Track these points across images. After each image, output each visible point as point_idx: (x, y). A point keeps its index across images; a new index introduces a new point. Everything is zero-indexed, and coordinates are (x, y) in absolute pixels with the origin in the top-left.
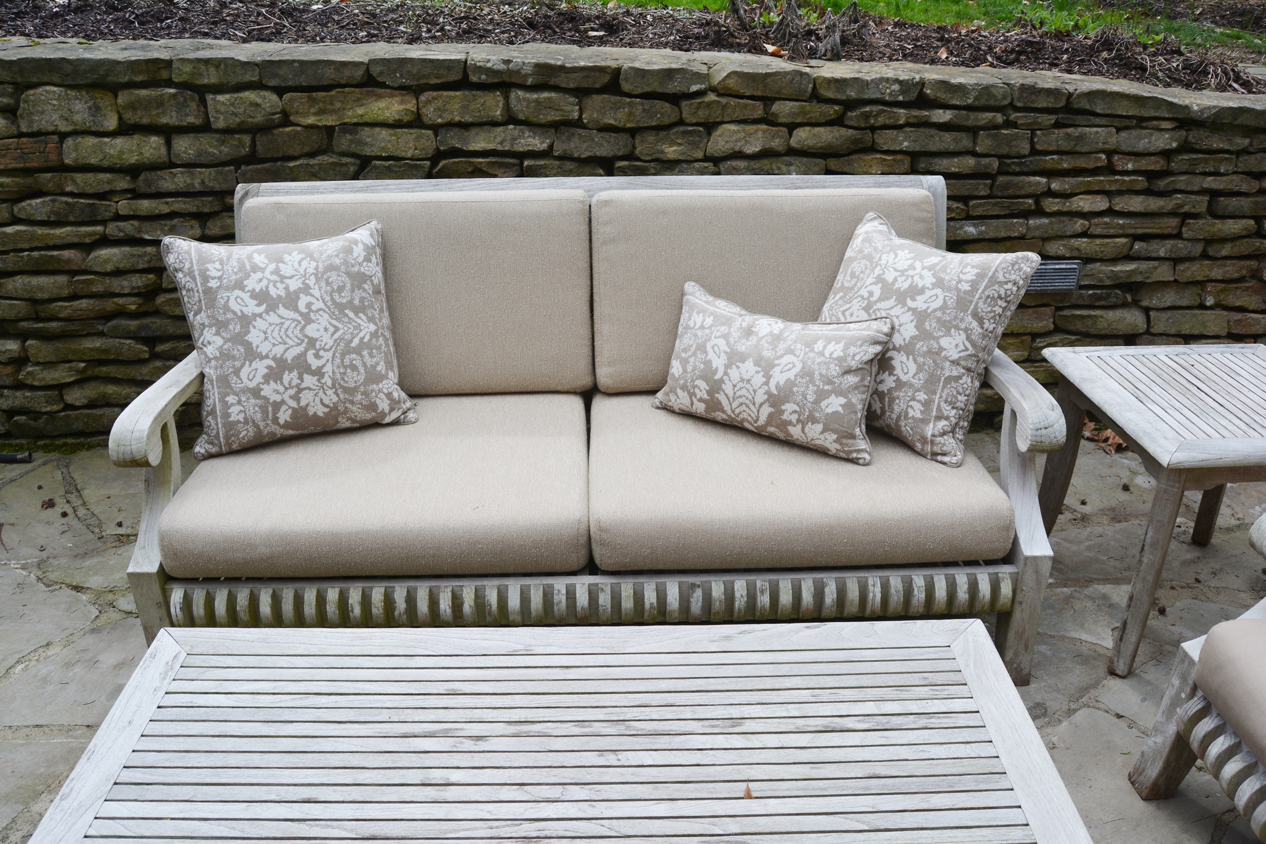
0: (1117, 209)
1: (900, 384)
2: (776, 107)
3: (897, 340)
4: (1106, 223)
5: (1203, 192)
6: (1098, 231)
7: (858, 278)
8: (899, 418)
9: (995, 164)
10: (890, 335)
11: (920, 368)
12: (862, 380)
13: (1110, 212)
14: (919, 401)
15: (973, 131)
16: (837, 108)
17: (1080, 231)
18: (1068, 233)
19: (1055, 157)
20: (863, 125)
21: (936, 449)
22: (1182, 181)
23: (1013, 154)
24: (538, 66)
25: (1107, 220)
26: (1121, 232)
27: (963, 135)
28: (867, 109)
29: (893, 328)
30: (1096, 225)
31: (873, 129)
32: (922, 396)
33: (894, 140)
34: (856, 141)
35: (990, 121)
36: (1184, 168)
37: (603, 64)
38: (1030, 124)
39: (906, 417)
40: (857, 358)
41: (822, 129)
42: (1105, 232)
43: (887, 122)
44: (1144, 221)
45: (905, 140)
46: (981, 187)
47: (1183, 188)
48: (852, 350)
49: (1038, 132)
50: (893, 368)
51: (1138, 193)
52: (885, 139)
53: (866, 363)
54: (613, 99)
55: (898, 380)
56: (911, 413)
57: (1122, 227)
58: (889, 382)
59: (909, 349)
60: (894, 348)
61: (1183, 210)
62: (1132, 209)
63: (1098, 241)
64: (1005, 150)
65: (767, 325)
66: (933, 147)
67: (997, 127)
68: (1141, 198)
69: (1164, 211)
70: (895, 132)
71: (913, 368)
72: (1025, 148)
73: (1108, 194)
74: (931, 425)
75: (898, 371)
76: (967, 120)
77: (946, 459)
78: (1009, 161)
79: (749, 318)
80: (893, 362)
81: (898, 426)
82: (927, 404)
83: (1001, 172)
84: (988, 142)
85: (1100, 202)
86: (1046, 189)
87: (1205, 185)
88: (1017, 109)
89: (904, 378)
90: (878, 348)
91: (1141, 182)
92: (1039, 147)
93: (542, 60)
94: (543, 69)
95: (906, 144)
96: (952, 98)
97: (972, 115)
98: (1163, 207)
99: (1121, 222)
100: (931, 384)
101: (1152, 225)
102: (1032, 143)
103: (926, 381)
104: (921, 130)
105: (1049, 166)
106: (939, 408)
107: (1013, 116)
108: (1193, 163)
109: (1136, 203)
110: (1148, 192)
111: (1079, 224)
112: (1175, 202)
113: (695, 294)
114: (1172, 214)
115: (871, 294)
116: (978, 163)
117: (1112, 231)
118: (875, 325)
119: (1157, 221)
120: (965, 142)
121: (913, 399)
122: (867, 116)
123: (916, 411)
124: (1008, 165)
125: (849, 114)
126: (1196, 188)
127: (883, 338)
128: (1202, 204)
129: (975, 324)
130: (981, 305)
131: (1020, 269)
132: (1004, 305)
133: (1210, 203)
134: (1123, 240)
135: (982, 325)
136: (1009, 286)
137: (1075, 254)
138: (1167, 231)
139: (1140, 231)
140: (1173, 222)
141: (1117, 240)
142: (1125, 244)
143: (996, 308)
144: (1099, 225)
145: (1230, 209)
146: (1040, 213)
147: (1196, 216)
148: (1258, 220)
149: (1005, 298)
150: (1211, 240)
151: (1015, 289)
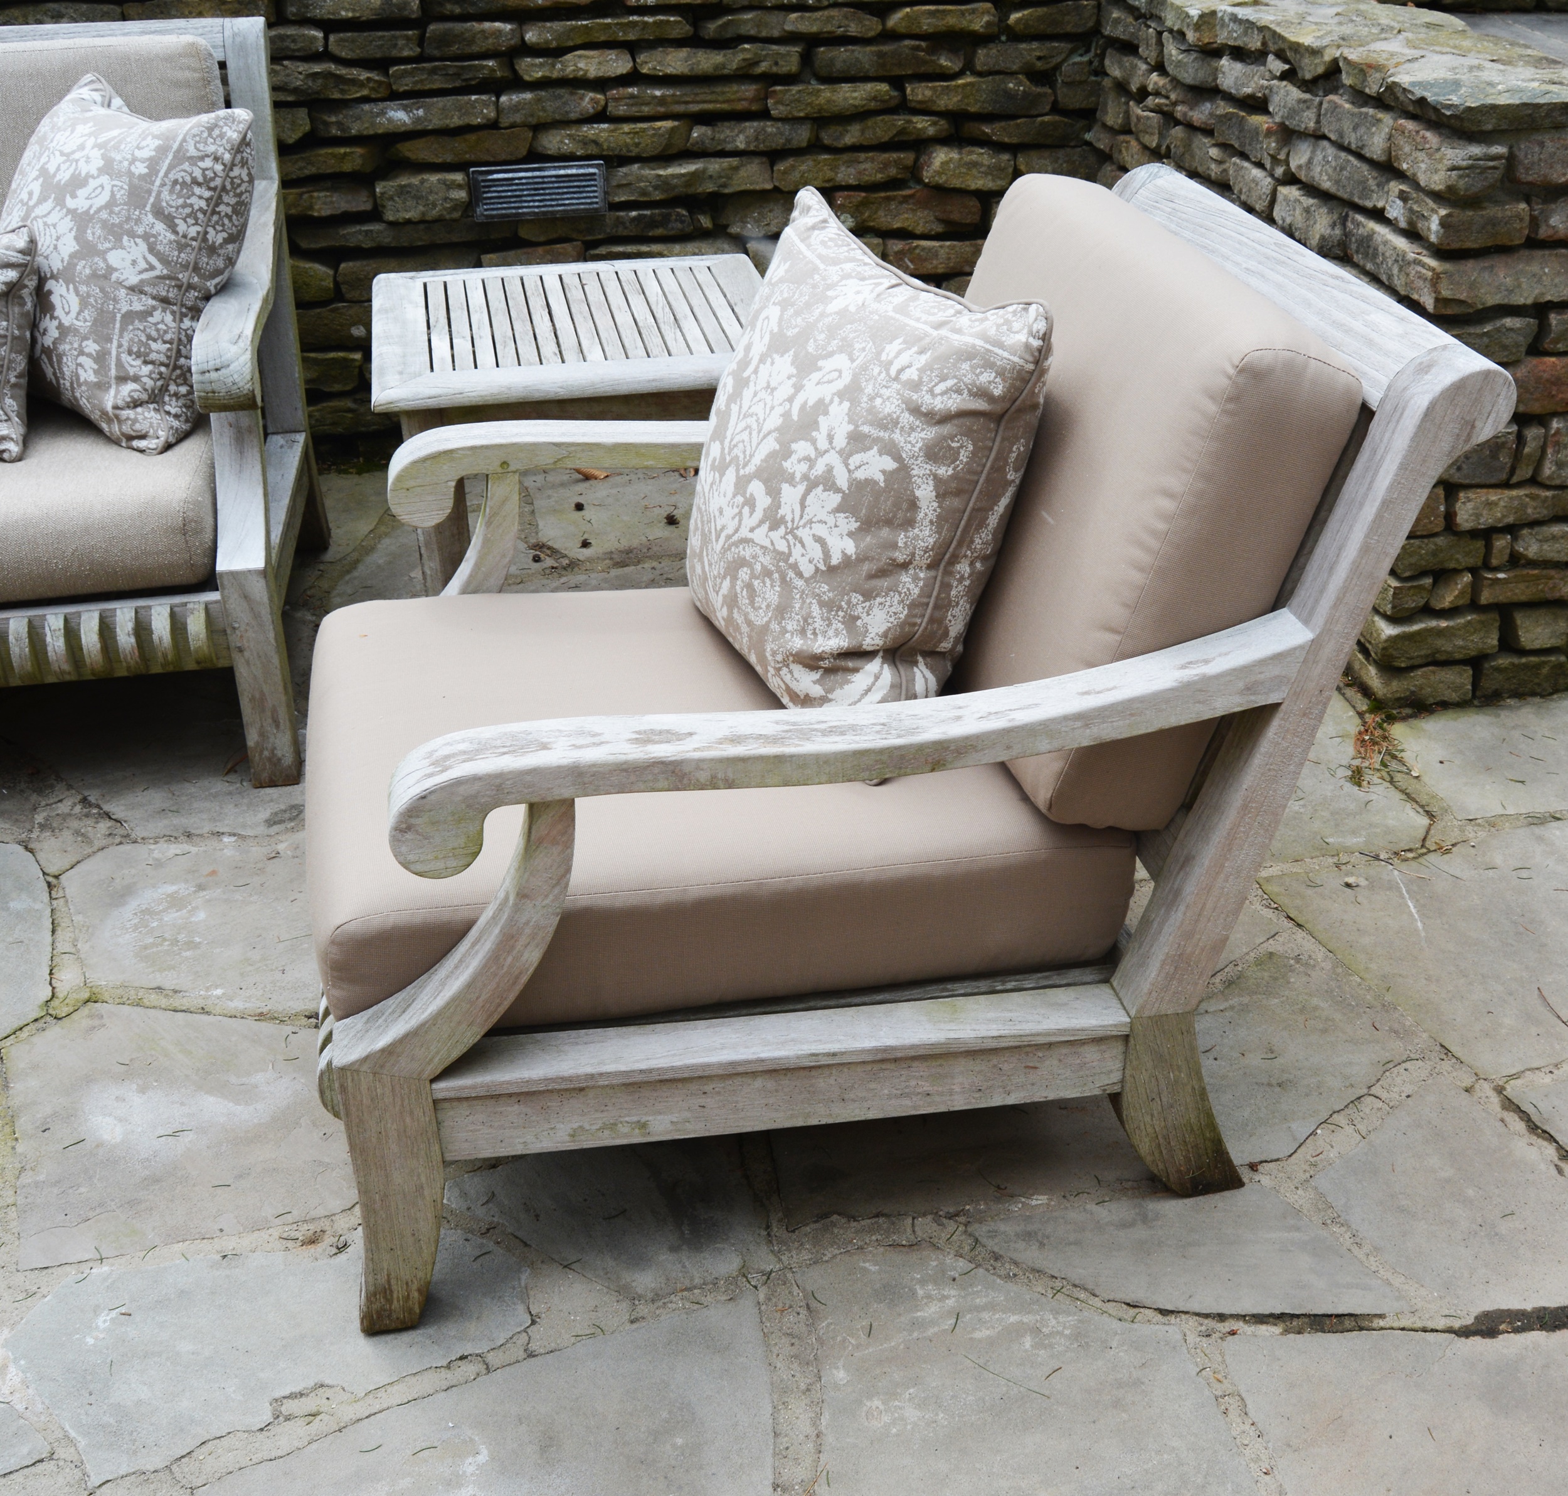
0: (645, 71)
3: (55, 261)
4: (632, 96)
6: (622, 110)
11: (84, 303)
13: (633, 78)
14: (89, 355)
17: (591, 111)
18: (573, 116)
22: (747, 22)
25: (632, 90)
26: (662, 110)
30: (616, 100)
42: (634, 111)
44: (697, 90)
47: (752, 32)
51: (676, 43)
57: (662, 101)
61: (757, 71)
62: (671, 71)
63: (626, 128)
68: (683, 52)
69: (726, 72)
73: (628, 47)
75: (59, 312)
85: (616, 61)
98: (724, 66)
99: (658, 93)
101: (709, 97)
106: (119, 364)
109: (675, 62)
110: (694, 41)
111: (587, 99)
112: (741, 56)
114: (743, 76)
117: (646, 110)
119: (717, 89)
126: (774, 33)
128: (789, 58)
129: (160, 227)
130: (165, 195)
131: (222, 136)
132: (207, 194)
133: (806, 59)
134: (668, 124)
135: (173, 228)
136: (208, 163)
137: (592, 150)
138: (741, 106)
139: (695, 108)
140: (748, 90)
141: (659, 124)
142: (673, 129)
143: (193, 200)
144: (621, 100)
145: (839, 65)
146: (517, 83)
147: (788, 79)
148: (897, 83)
149: (206, 183)
150: (822, 120)
151: (219, 168)
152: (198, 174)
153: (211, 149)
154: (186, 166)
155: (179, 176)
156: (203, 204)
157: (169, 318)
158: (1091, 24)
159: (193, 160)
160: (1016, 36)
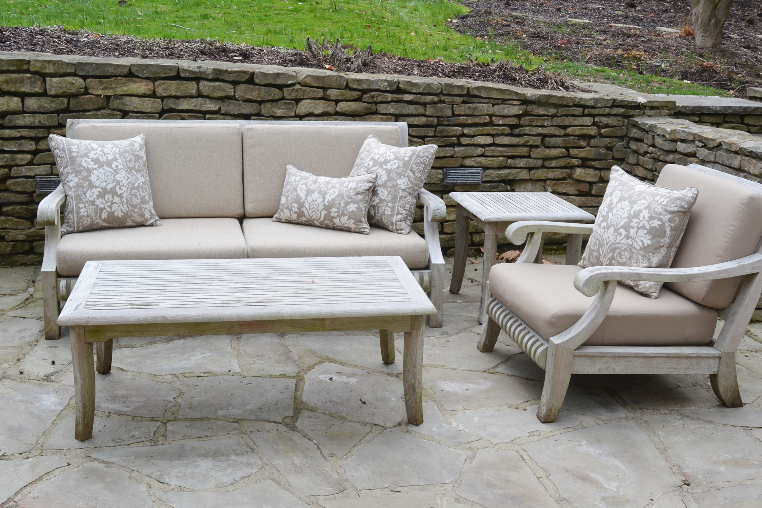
0: (497, 143)
1: (381, 200)
2: (329, 92)
3: (379, 182)
4: (492, 150)
5: (538, 135)
6: (489, 154)
7: (364, 160)
8: (381, 216)
9: (435, 120)
10: (376, 179)
11: (389, 193)
12: (364, 197)
13: (494, 144)
14: (389, 207)
15: (424, 105)
16: (358, 93)
17: (480, 154)
18: (475, 155)
19: (464, 117)
20: (371, 101)
21: (398, 228)
22: (527, 130)
23: (444, 116)
24: (214, 70)
25: (493, 148)
26: (500, 154)
27: (420, 106)
28: (373, 93)
29: (377, 176)
30: (488, 151)
31: (376, 103)
32: (390, 205)
33: (386, 108)
34: (368, 109)
35: (432, 100)
36: (527, 123)
37: (246, 70)
38: (451, 102)
39: (385, 215)
40: (362, 188)
41: (351, 103)
42: (492, 154)
43: (383, 100)
44: (511, 149)
45: (392, 108)
46: (430, 131)
47: (528, 133)
48: (360, 185)
49: (455, 106)
50: (378, 194)
51: (507, 135)
52: (382, 108)
53: (366, 190)
54: (251, 86)
55: (380, 199)
56: (386, 212)
57: (501, 152)
58: (377, 200)
59: (384, 185)
60: (379, 186)
61: (529, 144)
62: (504, 143)
63: (490, 159)
64: (440, 114)
65: (323, 179)
66: (405, 112)
67: (435, 103)
68: (508, 138)
69: (520, 144)
70: (387, 105)
71: (386, 193)
72: (450, 114)
73: (493, 136)
74: (395, 217)
75: (380, 195)
76: (421, 99)
77: (402, 232)
78: (442, 119)
79: (315, 177)
80: (378, 192)
81: (381, 219)
82: (393, 208)
83: (439, 124)
84: (431, 110)
85: (489, 139)
86: (461, 133)
87: (538, 132)
88: (445, 95)
89: (383, 198)
90: (371, 184)
91: (507, 130)
92: (456, 113)
93: (216, 67)
94: (217, 71)
95: (392, 110)
96: (413, 89)
97: (423, 97)
98: (519, 142)
99: (500, 149)
100: (394, 199)
101: (514, 151)
102: (453, 111)
103: (392, 198)
104: (399, 104)
105: (462, 122)
106: (398, 210)
107: (443, 98)
108: (531, 121)
109: (506, 140)
110: (511, 135)
111: (479, 150)
112: (524, 140)
113: (291, 169)
114: (524, 145)
115: (369, 165)
116: (427, 120)
117: (496, 154)
118: (369, 175)
119: (517, 149)
120: (421, 110)
121: (387, 206)
122: (373, 97)
123: (388, 212)
124: (442, 121)
125: (364, 96)
126: (534, 133)
127: (373, 180)
128: (538, 141)
129: (411, 174)
130: (413, 166)
131: (429, 151)
132: (424, 166)
133: (542, 140)
134: (502, 158)
135: (414, 174)
136: (425, 158)
137: (479, 165)
138: (523, 154)
139: (510, 154)
140: (526, 149)
141: (499, 158)
142: (503, 160)
143: (420, 167)
144: (489, 151)
145: (552, 143)
146: (460, 145)
147: (537, 147)
148: (567, 149)
149: (424, 163)
150: (545, 159)
151: (428, 159)
152: (422, 161)
153: (427, 154)
154: (420, 158)
155: (418, 161)
156: (422, 169)
157: (411, 198)
158: (625, 133)
159: (422, 157)
160: (602, 136)
